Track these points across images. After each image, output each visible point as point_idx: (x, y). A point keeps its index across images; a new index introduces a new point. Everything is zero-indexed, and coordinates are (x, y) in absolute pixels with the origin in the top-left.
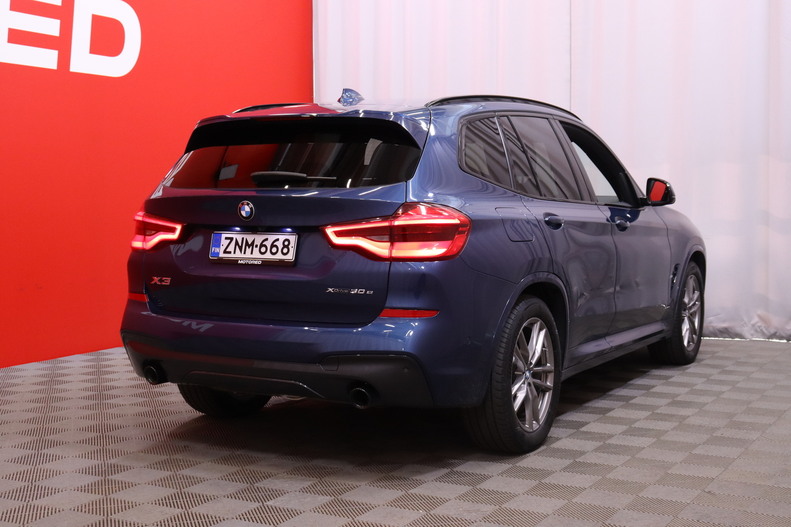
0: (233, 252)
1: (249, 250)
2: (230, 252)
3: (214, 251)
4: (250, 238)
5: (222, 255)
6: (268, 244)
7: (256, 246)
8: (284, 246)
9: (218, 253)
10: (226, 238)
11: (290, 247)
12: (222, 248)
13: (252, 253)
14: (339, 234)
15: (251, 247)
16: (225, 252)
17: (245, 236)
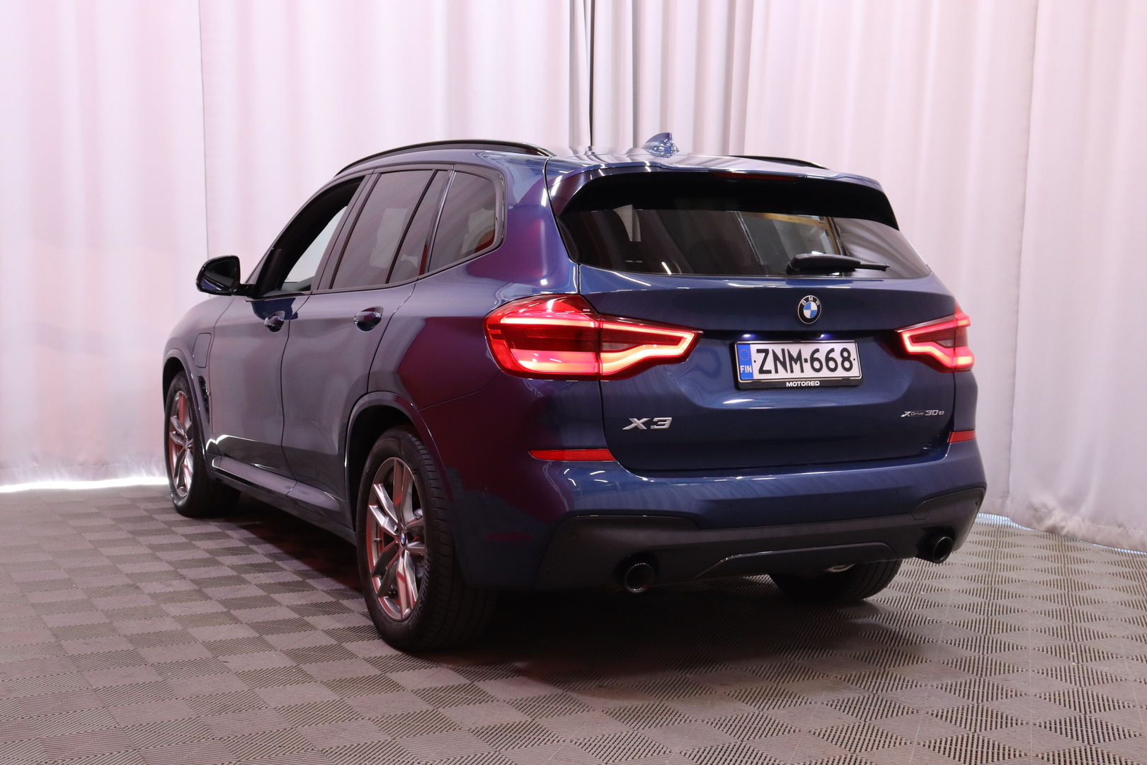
0: (773, 371)
1: (796, 367)
2: (769, 372)
3: (744, 371)
4: (794, 349)
5: (757, 376)
6: (821, 356)
7: (806, 361)
8: (845, 359)
9: (751, 374)
10: (759, 351)
11: (851, 359)
12: (756, 367)
13: (802, 371)
14: (916, 340)
15: (799, 362)
16: (761, 371)
17: (786, 347)
